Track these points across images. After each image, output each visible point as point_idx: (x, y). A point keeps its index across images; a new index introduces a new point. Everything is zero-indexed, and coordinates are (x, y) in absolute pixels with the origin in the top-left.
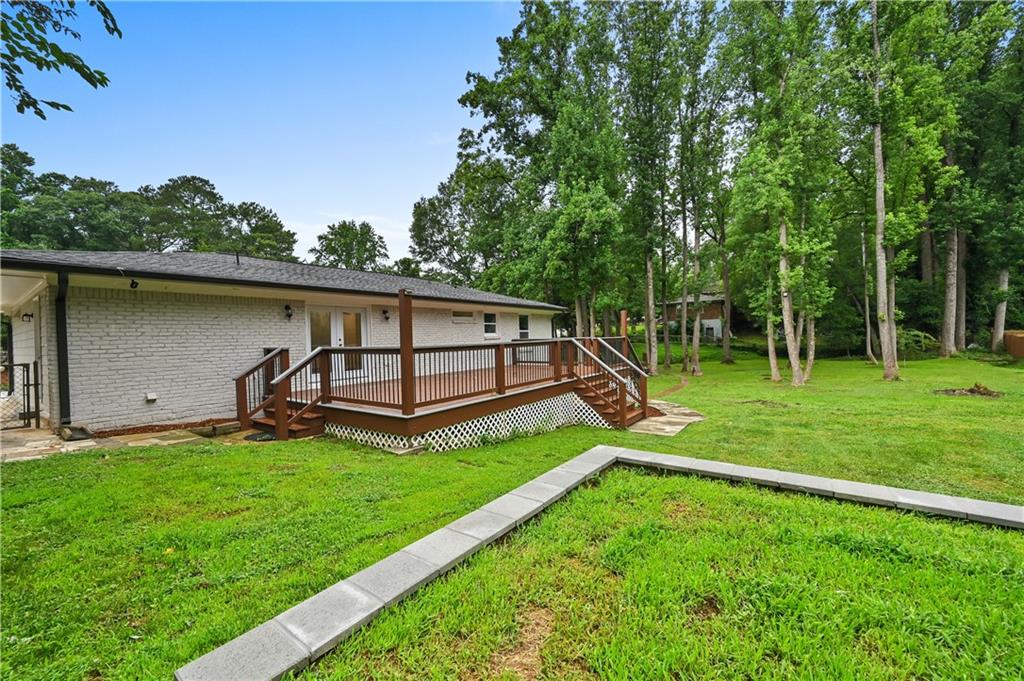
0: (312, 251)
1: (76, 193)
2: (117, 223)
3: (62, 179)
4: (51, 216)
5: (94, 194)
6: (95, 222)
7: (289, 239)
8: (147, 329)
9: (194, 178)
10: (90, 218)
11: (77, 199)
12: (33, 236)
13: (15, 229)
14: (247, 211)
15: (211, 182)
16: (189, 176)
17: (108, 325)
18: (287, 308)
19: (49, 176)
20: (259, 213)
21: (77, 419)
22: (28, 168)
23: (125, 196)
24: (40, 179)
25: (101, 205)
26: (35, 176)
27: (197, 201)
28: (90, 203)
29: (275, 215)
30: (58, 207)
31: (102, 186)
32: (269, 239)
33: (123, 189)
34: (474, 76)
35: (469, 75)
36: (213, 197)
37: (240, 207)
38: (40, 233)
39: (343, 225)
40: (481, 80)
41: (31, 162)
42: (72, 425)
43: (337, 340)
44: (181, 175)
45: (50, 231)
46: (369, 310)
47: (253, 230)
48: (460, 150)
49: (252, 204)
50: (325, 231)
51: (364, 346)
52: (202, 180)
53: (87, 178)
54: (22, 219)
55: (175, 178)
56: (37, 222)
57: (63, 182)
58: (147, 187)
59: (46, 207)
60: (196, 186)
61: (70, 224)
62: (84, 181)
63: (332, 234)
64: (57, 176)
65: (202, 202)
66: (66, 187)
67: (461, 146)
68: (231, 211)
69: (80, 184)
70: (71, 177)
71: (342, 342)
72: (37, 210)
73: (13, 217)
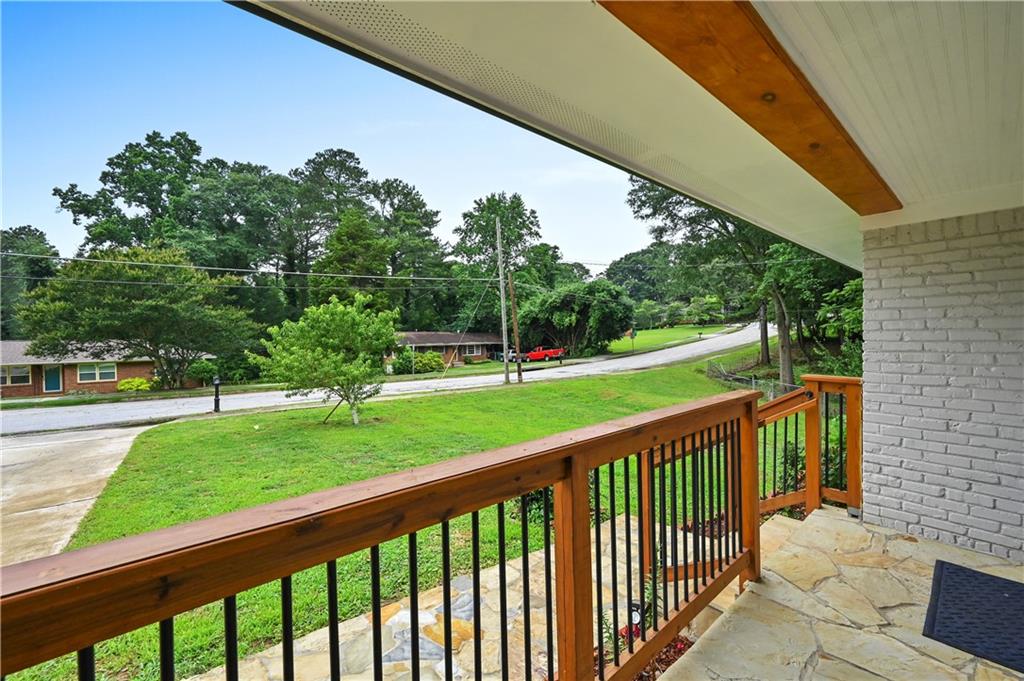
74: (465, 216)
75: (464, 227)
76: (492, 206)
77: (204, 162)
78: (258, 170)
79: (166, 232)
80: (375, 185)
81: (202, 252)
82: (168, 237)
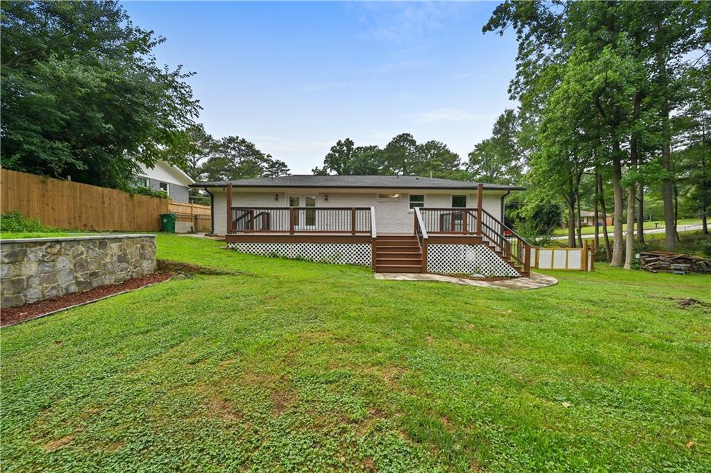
14: (432, 145)
15: (411, 134)
16: (401, 134)
18: (277, 196)
36: (413, 142)
44: (397, 135)
46: (318, 195)
52: (407, 135)
60: (405, 138)
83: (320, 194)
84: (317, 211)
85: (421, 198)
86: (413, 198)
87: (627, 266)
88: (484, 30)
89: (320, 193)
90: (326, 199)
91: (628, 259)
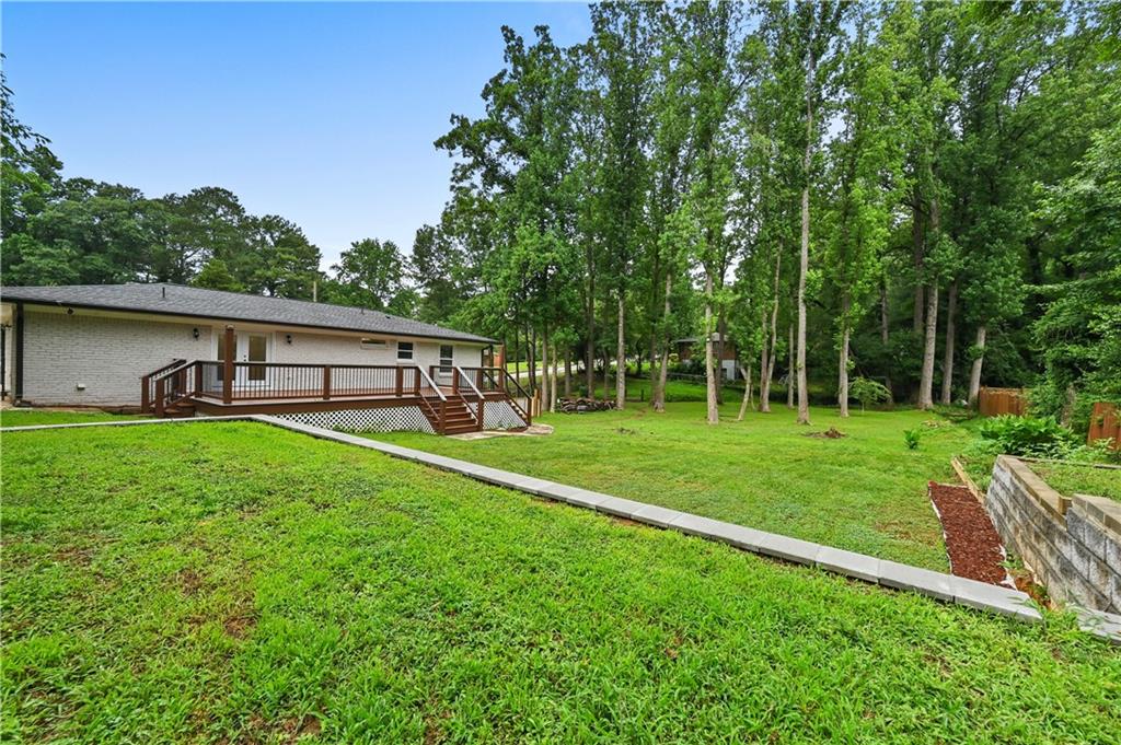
0: (333, 267)
1: (101, 200)
2: (139, 231)
3: (89, 184)
4: (76, 220)
5: (119, 201)
6: (117, 229)
7: (313, 254)
8: (81, 341)
9: (217, 189)
10: (113, 225)
11: (101, 205)
12: (56, 240)
13: (40, 233)
14: (270, 224)
15: (234, 194)
16: (212, 187)
17: (52, 337)
18: (196, 330)
19: (75, 181)
20: (283, 226)
21: (26, 396)
22: (56, 171)
23: (150, 204)
24: (67, 184)
25: (124, 212)
26: (63, 180)
27: (220, 212)
28: (113, 210)
29: (300, 229)
30: (81, 212)
31: (127, 192)
32: (290, 254)
33: (148, 197)
34: (457, 117)
35: (453, 116)
36: (236, 208)
37: (264, 219)
38: (63, 238)
39: (367, 243)
40: (464, 121)
41: (59, 166)
42: (24, 399)
43: (242, 354)
44: (204, 186)
45: (73, 236)
46: (274, 335)
47: (277, 244)
48: (454, 183)
49: (276, 217)
50: (348, 248)
51: (267, 361)
52: (225, 192)
53: (113, 183)
54: (46, 223)
55: (199, 188)
56: (62, 227)
57: (89, 187)
58: (173, 195)
59: (70, 213)
60: (218, 197)
61: (94, 230)
62: (109, 187)
63: (355, 252)
64: (84, 182)
65: (225, 214)
66: (92, 192)
67: (452, 180)
68: (254, 224)
69: (106, 191)
70: (99, 183)
71: (247, 358)
72: (62, 215)
73: (39, 221)
74: (343, 254)
75: (340, 265)
76: (367, 248)
77: (65, 180)
78: (128, 192)
79: (23, 248)
80: (255, 219)
81: (64, 271)
82: (26, 253)
83: (279, 333)
84: (268, 369)
85: (410, 346)
86: (402, 346)
87: (552, 410)
88: (439, 144)
89: (277, 332)
90: (289, 342)
91: (553, 404)
